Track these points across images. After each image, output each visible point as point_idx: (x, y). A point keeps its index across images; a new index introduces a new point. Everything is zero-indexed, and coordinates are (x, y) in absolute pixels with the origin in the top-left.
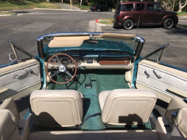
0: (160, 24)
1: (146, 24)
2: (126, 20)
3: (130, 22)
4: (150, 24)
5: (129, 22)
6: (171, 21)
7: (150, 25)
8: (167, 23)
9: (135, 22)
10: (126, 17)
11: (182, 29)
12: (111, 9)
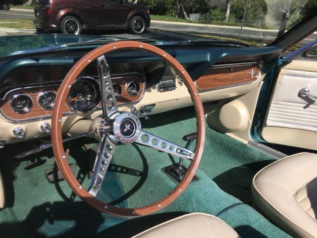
0: (125, 26)
1: (103, 26)
2: (65, 18)
3: (74, 23)
4: (108, 27)
5: (71, 21)
6: (141, 21)
7: (110, 29)
8: (136, 25)
9: (83, 22)
10: (62, 13)
11: (160, 35)
12: (8, 6)
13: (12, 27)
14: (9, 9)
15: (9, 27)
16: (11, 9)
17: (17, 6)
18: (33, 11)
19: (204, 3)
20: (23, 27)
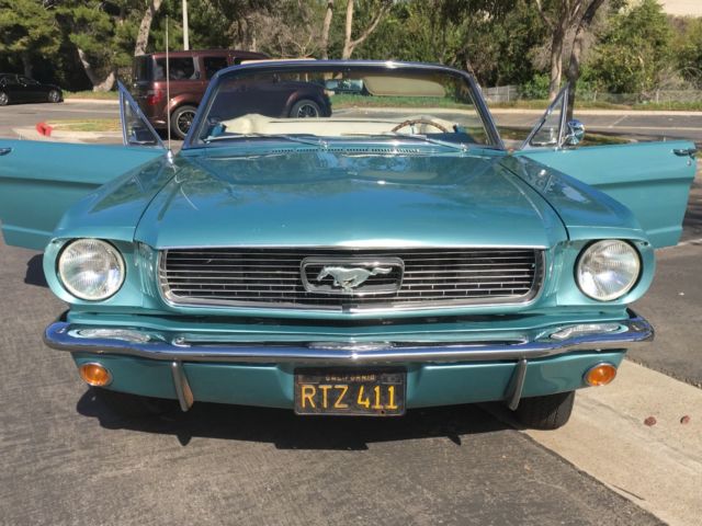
2: (179, 110)
5: (188, 113)
6: (312, 108)
8: (302, 114)
12: (61, 94)
13: (89, 130)
14: (61, 100)
15: (84, 130)
16: (66, 101)
17: (78, 94)
18: (118, 102)
19: (524, 59)
20: (108, 128)
